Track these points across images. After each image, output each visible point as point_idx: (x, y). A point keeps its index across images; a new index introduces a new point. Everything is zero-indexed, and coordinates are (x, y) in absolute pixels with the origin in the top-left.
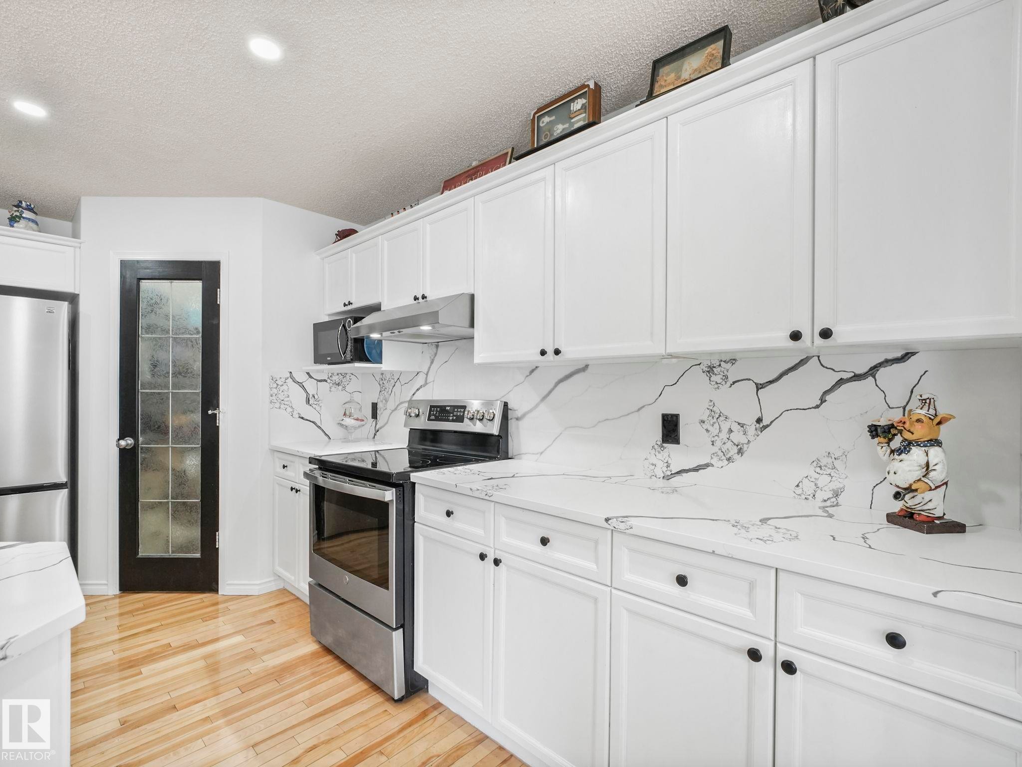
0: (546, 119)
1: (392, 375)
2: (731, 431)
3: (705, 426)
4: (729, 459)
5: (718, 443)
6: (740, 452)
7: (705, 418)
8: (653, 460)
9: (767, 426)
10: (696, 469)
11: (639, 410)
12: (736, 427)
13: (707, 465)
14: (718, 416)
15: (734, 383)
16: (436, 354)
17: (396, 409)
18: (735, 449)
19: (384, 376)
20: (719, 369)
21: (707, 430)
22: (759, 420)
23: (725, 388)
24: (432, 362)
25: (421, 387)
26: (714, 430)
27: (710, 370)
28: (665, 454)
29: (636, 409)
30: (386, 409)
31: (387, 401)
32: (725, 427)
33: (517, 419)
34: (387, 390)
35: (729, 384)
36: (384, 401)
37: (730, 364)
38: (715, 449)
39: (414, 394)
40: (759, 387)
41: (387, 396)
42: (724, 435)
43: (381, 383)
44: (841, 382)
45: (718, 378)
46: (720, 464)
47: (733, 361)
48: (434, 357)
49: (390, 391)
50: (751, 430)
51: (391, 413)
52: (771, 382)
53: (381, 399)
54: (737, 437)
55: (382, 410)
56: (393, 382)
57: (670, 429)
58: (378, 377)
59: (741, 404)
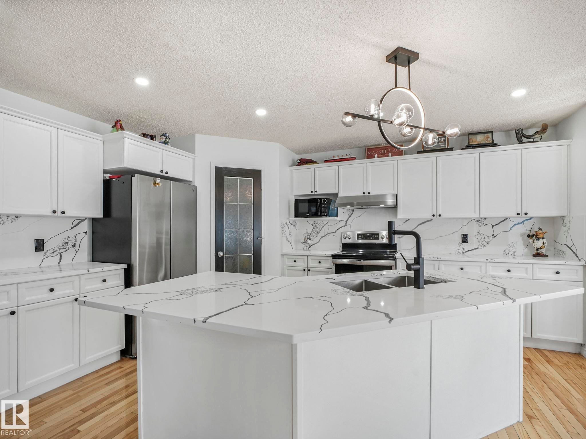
1: (322, 221)
2: (485, 238)
3: (476, 237)
4: (484, 246)
5: (481, 242)
6: (488, 244)
7: (476, 235)
8: (458, 248)
9: (496, 236)
10: (473, 250)
11: (453, 233)
12: (486, 237)
13: (477, 248)
14: (480, 234)
15: (485, 225)
16: (352, 214)
17: (325, 236)
18: (486, 243)
19: (316, 222)
20: (481, 221)
21: (477, 238)
22: (493, 235)
23: (483, 227)
24: (350, 217)
25: (343, 227)
26: (479, 238)
27: (478, 221)
28: (463, 246)
29: (452, 233)
30: (318, 236)
31: (318, 233)
32: (483, 237)
33: (399, 238)
34: (318, 228)
35: (484, 225)
36: (316, 233)
37: (484, 220)
38: (480, 243)
39: (337, 230)
40: (493, 226)
41: (318, 231)
42: (483, 239)
43: (314, 225)
44: (515, 225)
45: (481, 224)
46: (481, 247)
47: (485, 219)
48: (352, 215)
49: (320, 229)
50: (491, 238)
51: (322, 238)
52: (496, 225)
53: (314, 232)
54: (487, 240)
55: (315, 237)
56: (323, 225)
57: (465, 239)
58: (312, 223)
59: (487, 231)
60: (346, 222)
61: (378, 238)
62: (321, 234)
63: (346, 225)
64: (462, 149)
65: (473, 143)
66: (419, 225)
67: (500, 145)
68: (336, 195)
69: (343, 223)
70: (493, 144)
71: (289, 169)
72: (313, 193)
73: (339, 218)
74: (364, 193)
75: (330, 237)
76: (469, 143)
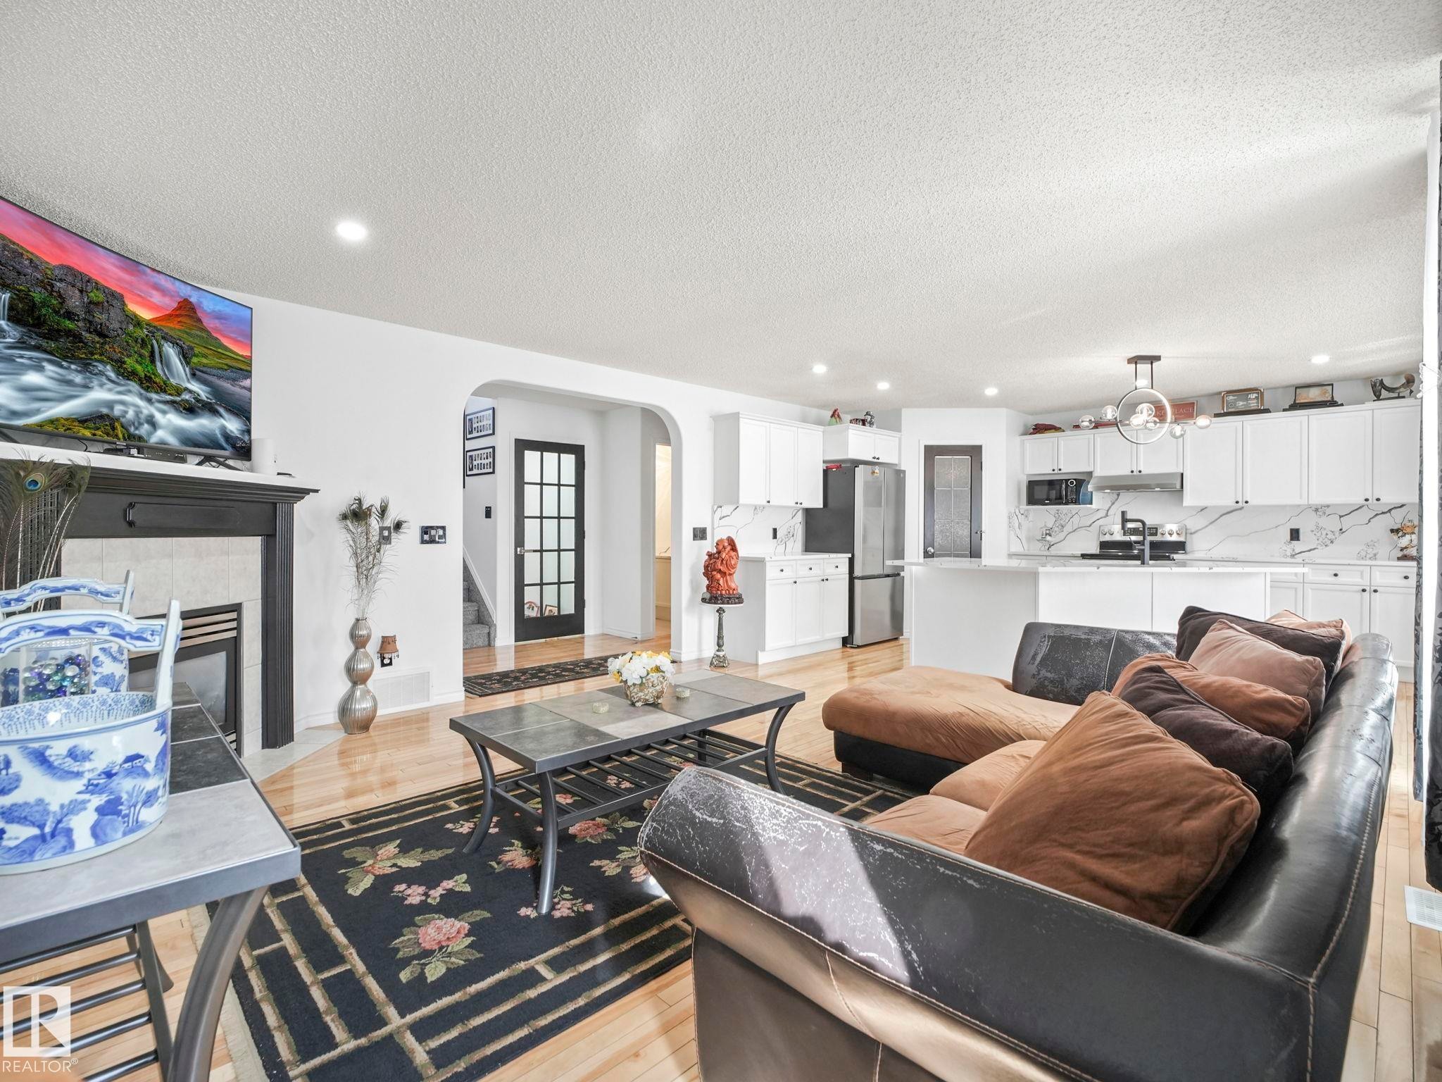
0: (1231, 398)
1: (1068, 511)
2: (1327, 534)
3: (1313, 533)
4: (1326, 546)
5: (1321, 539)
6: (1332, 542)
7: (1313, 530)
8: (1285, 548)
9: (1344, 532)
10: (1309, 551)
11: (1277, 527)
12: (1329, 533)
13: (1314, 549)
14: (1319, 528)
15: (1329, 515)
16: (1117, 500)
17: (1074, 531)
18: (1329, 541)
19: (1059, 512)
20: (1321, 510)
21: (1314, 535)
22: (1341, 530)
23: (1324, 518)
24: (1113, 504)
25: (1101, 518)
26: (1319, 534)
27: (1317, 510)
28: (1292, 545)
29: (1275, 527)
30: (1063, 531)
31: (1063, 526)
32: (1324, 533)
33: (1191, 534)
34: (1063, 520)
35: (1326, 515)
36: (1060, 527)
37: (1326, 508)
38: (1319, 542)
39: (1094, 522)
40: (1341, 517)
41: (1064, 523)
42: (1324, 536)
43: (1056, 516)
44: (1375, 516)
45: (1320, 513)
46: (1321, 548)
47: (1328, 506)
49: (1067, 521)
50: (1337, 534)
51: (1069, 534)
52: (1346, 515)
53: (1057, 525)
54: (1330, 536)
55: (1058, 532)
56: (1070, 515)
57: (1295, 535)
58: (1053, 513)
59: (1332, 524)
60: (1108, 511)
61: (1156, 534)
62: (1068, 528)
63: (1107, 515)
64: (1284, 410)
65: (1302, 401)
66: (1221, 516)
67: (1342, 405)
68: (1090, 474)
69: (1102, 513)
70: (1332, 403)
71: (1018, 439)
72: (1056, 472)
73: (1094, 506)
74: (1132, 472)
75: (1082, 532)
76: (1295, 400)
